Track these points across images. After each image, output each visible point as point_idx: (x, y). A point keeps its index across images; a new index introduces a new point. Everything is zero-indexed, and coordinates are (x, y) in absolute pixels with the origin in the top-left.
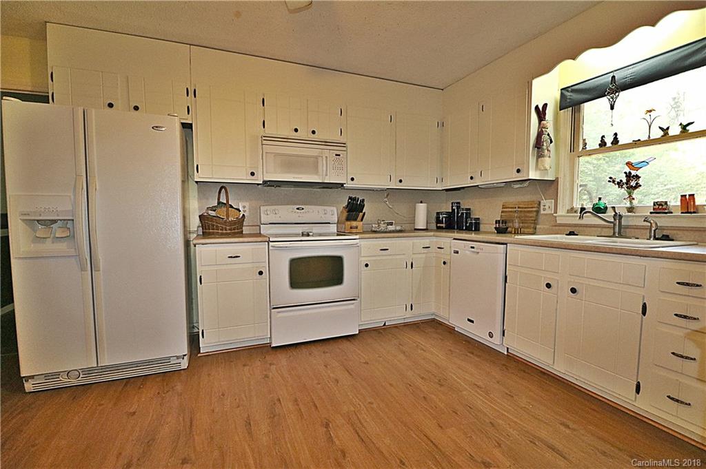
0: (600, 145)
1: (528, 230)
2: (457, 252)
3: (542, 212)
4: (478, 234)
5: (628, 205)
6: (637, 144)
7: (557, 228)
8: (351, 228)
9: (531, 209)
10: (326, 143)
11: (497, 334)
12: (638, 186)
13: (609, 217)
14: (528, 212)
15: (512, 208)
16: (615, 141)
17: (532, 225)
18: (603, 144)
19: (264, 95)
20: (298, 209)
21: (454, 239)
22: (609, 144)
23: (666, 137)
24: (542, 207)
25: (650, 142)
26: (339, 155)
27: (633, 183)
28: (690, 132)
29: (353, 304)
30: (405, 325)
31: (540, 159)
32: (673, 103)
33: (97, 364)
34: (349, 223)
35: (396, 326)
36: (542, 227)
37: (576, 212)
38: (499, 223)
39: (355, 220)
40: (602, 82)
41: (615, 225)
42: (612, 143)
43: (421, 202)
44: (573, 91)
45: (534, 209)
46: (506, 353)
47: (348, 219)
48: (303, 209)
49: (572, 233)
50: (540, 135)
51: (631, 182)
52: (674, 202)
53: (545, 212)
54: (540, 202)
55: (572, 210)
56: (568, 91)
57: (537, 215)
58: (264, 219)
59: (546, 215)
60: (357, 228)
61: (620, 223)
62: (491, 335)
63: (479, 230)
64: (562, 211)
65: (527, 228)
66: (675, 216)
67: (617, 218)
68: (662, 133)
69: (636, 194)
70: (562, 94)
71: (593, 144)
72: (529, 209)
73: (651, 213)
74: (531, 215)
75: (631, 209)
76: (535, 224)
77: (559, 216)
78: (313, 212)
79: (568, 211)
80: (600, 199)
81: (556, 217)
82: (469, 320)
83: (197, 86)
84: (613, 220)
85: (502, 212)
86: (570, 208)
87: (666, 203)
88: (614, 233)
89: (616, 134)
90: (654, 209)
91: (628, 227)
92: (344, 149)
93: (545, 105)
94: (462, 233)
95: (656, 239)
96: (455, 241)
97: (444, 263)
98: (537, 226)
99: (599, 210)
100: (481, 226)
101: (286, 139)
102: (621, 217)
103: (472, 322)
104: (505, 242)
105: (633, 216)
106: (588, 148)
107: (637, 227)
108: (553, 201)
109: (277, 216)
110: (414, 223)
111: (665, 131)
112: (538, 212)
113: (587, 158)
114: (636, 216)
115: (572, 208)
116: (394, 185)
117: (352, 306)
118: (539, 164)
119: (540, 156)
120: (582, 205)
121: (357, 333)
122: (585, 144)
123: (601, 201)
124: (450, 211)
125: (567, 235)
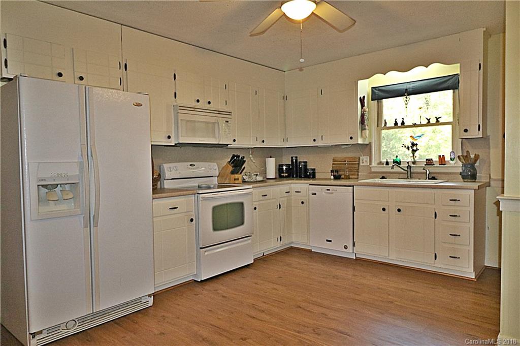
0: (395, 124)
1: (354, 176)
2: (315, 194)
3: (361, 164)
4: (314, 180)
5: (413, 160)
6: (415, 125)
7: (373, 174)
8: (235, 180)
9: (354, 163)
10: (219, 112)
11: (350, 246)
12: (417, 150)
13: (405, 167)
14: (352, 164)
15: (340, 161)
16: (403, 123)
17: (356, 173)
18: (396, 124)
19: (175, 71)
20: (191, 165)
21: (310, 185)
22: (399, 124)
23: (429, 124)
24: (361, 161)
25: (421, 125)
26: (228, 122)
27: (415, 148)
28: (440, 122)
29: (250, 239)
30: (276, 254)
31: (363, 131)
32: (425, 101)
33: (93, 310)
34: (233, 176)
35: (271, 255)
36: (362, 174)
37: (383, 164)
38: (333, 172)
39: (237, 173)
40: (397, 88)
41: (408, 172)
42: (401, 124)
43: (271, 157)
44: (379, 90)
45: (356, 162)
46: (355, 258)
47: (233, 173)
48: (194, 165)
49: (383, 178)
50: (363, 116)
51: (413, 147)
52: (436, 159)
53: (363, 164)
54: (359, 158)
55: (381, 163)
56: (376, 90)
57: (359, 167)
58: (168, 175)
59: (364, 166)
60: (238, 179)
61: (410, 170)
62: (346, 247)
63: (315, 177)
64: (374, 164)
65: (353, 175)
66: (436, 167)
67: (409, 167)
68: (427, 121)
69: (417, 154)
70: (372, 90)
71: (391, 123)
72: (353, 163)
73: (425, 165)
74: (355, 166)
75: (414, 163)
76: (358, 172)
77: (373, 167)
78: (202, 168)
79: (378, 164)
80: (397, 156)
81: (371, 168)
82: (327, 241)
83: (127, 60)
84: (406, 169)
85: (333, 164)
86: (379, 162)
87: (432, 159)
88: (408, 176)
89: (403, 119)
90: (426, 163)
91: (414, 173)
92: (230, 116)
93: (364, 97)
94: (302, 180)
95: (429, 179)
96: (310, 186)
97: (303, 203)
98: (359, 174)
99: (397, 163)
100: (316, 174)
101: (193, 109)
102: (411, 167)
103: (330, 241)
104: (352, 185)
105: (415, 167)
106: (388, 125)
107: (418, 173)
108: (368, 157)
109: (178, 172)
110: (266, 174)
111: (429, 120)
112: (359, 164)
113: (387, 131)
114: (418, 167)
115: (381, 162)
116: (259, 145)
117: (249, 241)
118: (363, 133)
119: (363, 129)
120: (387, 160)
121: (253, 262)
122: (386, 123)
123: (398, 158)
124: (290, 163)
125: (381, 178)
